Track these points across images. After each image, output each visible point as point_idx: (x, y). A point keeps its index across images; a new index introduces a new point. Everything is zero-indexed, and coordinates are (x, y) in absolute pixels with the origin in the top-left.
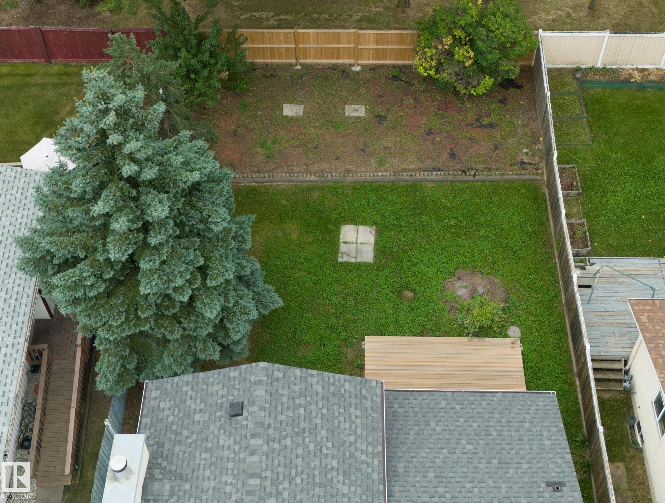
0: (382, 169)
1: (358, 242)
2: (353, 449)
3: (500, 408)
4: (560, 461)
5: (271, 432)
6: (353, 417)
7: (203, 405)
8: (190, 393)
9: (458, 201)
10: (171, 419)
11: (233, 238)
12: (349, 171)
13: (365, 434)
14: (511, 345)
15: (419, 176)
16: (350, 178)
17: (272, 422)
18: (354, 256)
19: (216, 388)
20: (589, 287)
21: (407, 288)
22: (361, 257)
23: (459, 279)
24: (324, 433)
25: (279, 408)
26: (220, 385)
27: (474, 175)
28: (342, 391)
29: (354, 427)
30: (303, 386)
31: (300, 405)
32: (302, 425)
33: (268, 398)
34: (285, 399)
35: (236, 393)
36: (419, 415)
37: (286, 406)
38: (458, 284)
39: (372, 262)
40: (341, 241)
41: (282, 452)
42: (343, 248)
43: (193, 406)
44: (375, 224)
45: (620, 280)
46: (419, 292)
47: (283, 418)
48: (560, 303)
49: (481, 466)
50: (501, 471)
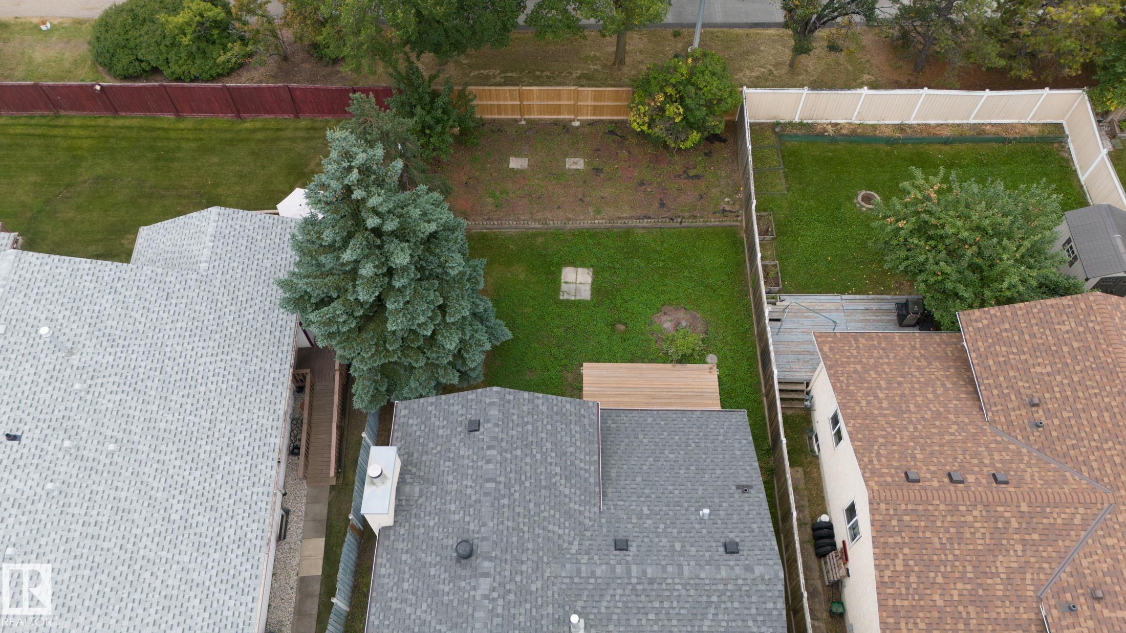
0: (599, 217)
1: (578, 282)
2: (573, 458)
3: (698, 423)
4: (748, 468)
5: (503, 444)
6: (573, 432)
7: (445, 422)
8: (434, 412)
9: (665, 245)
10: (418, 433)
11: (468, 280)
12: (569, 219)
13: (583, 446)
14: (709, 370)
15: (631, 223)
16: (570, 225)
17: (504, 436)
18: (573, 294)
19: (456, 408)
20: (779, 320)
21: (620, 322)
22: (580, 295)
23: (665, 314)
24: (548, 445)
25: (511, 425)
26: (460, 406)
27: (681, 222)
28: (564, 410)
29: (574, 440)
30: (531, 406)
31: (528, 423)
32: (530, 439)
33: (501, 416)
34: (515, 417)
35: (473, 412)
36: (629, 429)
37: (516, 423)
38: (665, 318)
39: (589, 299)
40: (562, 281)
41: (514, 461)
42: (564, 287)
43: (437, 423)
44: (592, 266)
45: (806, 314)
46: (630, 326)
47: (514, 433)
48: (753, 334)
49: (682, 472)
50: (698, 476)
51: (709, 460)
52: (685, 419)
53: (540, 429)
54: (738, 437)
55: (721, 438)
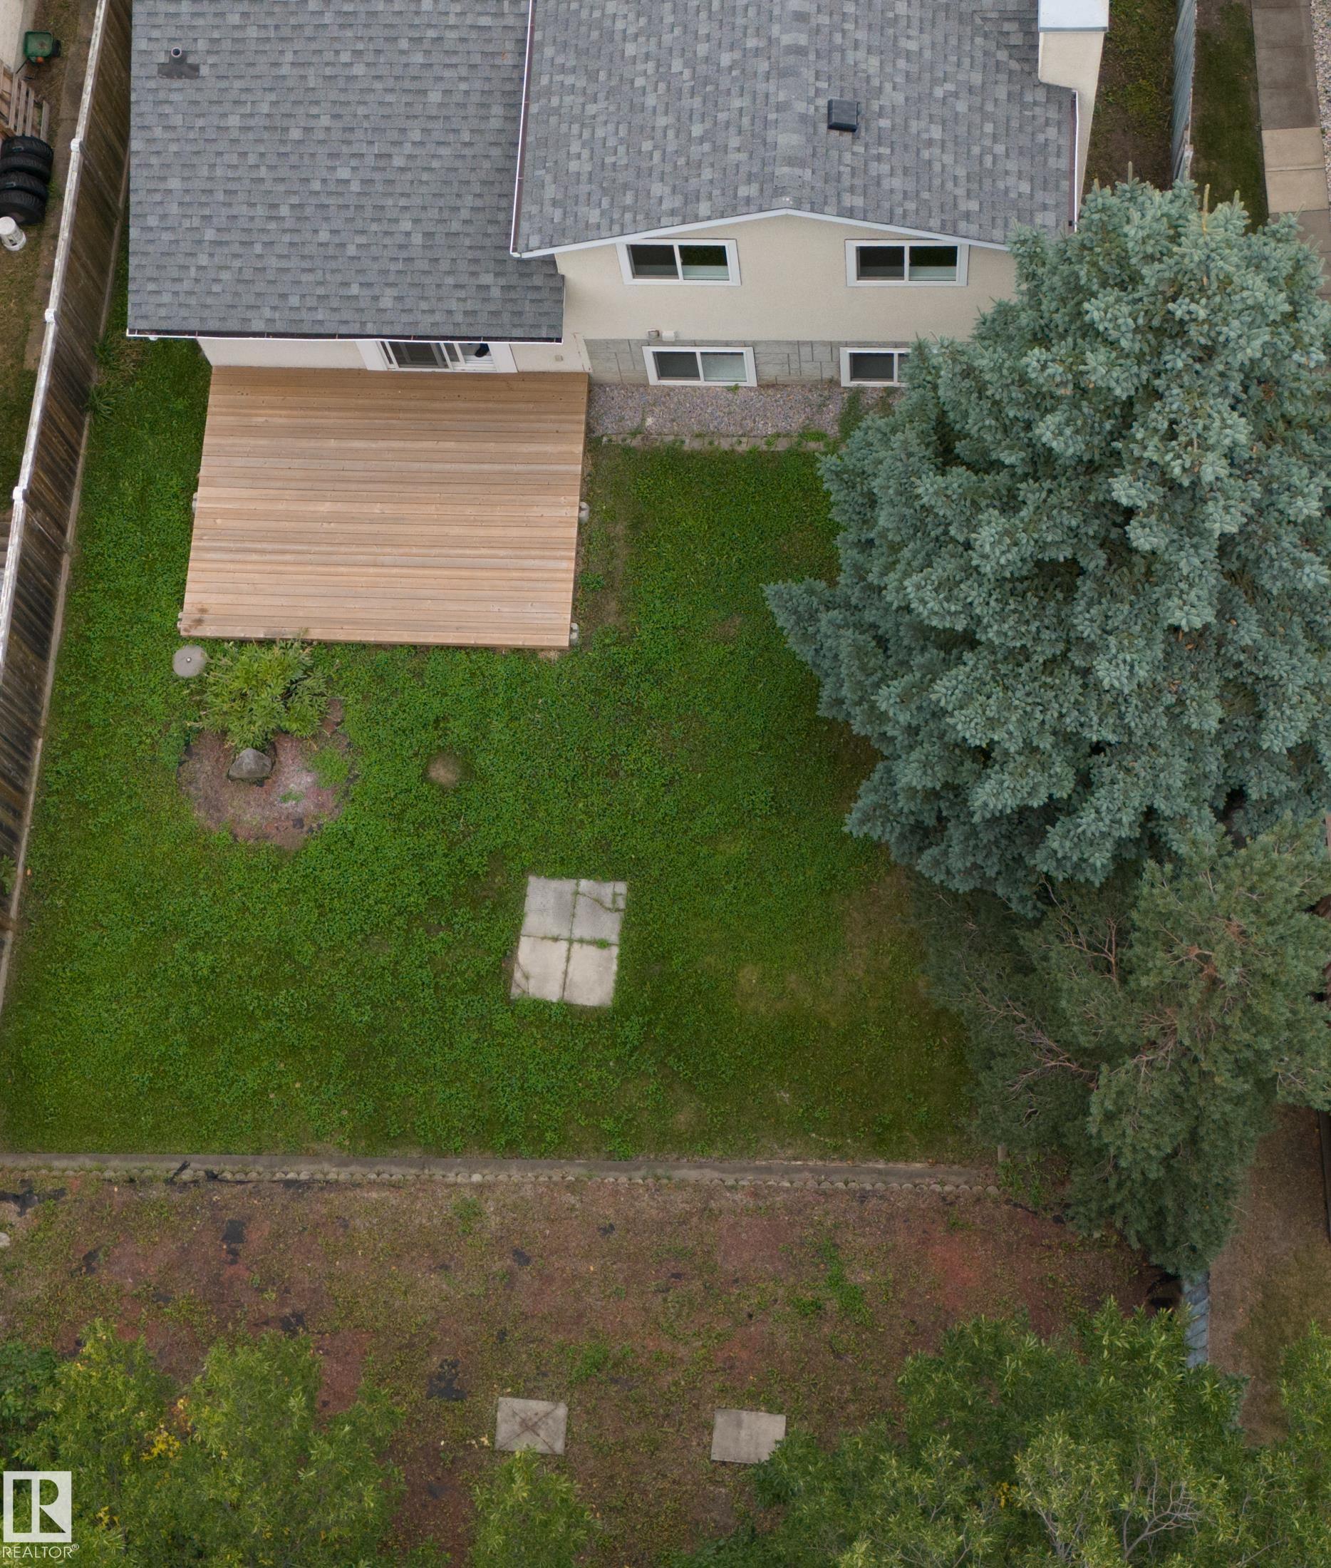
0: (467, 1194)
1: (563, 945)
2: (591, 89)
5: (764, 67)
6: (586, 154)
7: (926, 154)
8: (960, 192)
10: (1000, 149)
14: (206, 616)
17: (761, 88)
18: (582, 901)
21: (443, 790)
22: (560, 895)
23: (299, 822)
24: (650, 101)
25: (746, 121)
26: (886, 184)
28: (605, 202)
29: (586, 135)
30: (692, 184)
31: (702, 140)
32: (696, 103)
33: (771, 134)
34: (734, 142)
35: (847, 157)
37: (733, 130)
38: (306, 806)
39: (532, 880)
40: (615, 951)
41: (738, 34)
42: (610, 927)
43: (948, 159)
44: (512, 1005)
46: (413, 771)
49: (325, 121)
50: (286, 108)
51: (252, 159)
52: (294, 301)
53: (671, 133)
54: (167, 236)
55: (210, 235)
